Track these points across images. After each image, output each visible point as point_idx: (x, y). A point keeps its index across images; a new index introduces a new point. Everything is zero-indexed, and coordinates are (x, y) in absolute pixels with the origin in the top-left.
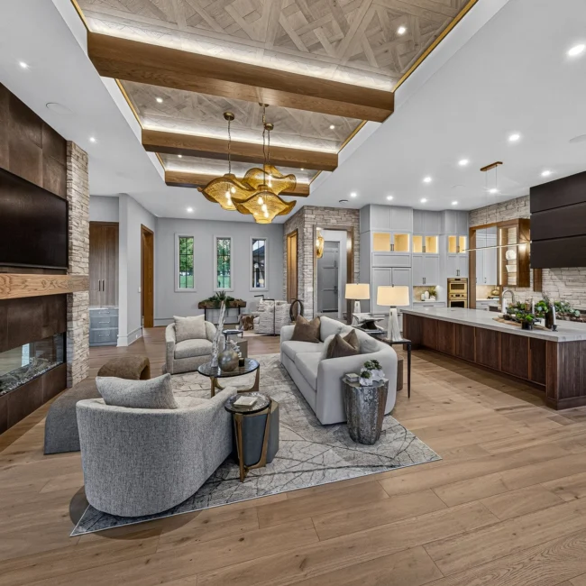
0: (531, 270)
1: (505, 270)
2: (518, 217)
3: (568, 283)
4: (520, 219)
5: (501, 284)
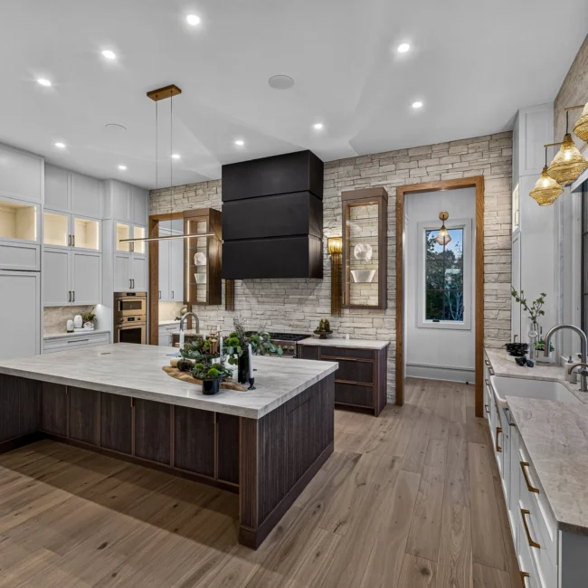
0: (223, 281)
1: (193, 279)
2: (209, 207)
3: (260, 299)
4: (211, 210)
5: (188, 300)
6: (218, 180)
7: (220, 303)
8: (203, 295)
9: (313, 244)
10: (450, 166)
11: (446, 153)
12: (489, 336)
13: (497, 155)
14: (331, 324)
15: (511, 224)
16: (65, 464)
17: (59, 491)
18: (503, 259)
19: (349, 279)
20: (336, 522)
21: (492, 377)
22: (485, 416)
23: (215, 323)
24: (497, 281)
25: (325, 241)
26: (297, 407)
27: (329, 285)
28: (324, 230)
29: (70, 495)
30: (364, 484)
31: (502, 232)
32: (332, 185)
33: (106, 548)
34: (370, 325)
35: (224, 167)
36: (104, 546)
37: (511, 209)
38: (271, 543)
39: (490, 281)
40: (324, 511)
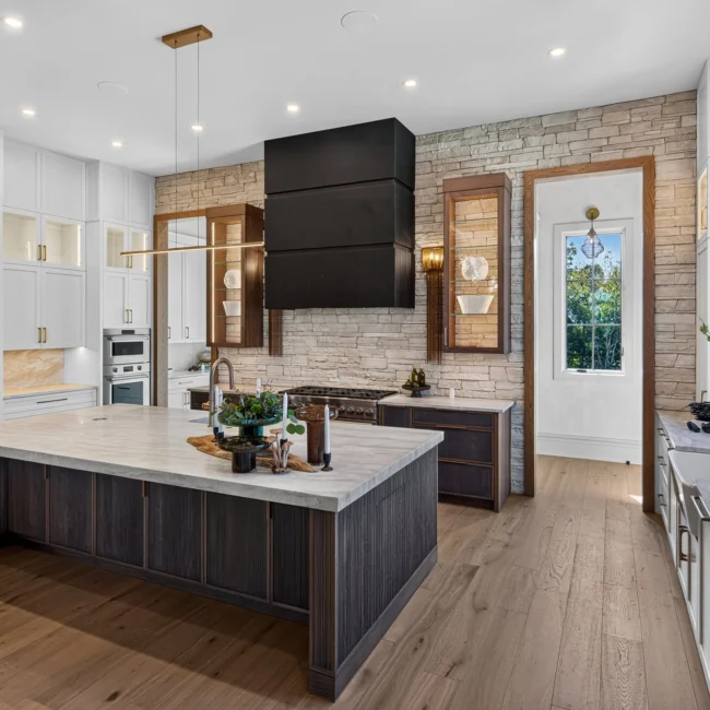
0: (266, 311)
1: (220, 310)
2: (244, 202)
3: (322, 339)
4: (247, 205)
5: (213, 341)
6: (257, 163)
7: (261, 345)
8: (235, 332)
9: (401, 258)
10: (604, 142)
11: (598, 123)
12: (663, 393)
13: (674, 125)
14: (427, 375)
15: (696, 226)
16: (46, 581)
17: (41, 619)
18: (684, 279)
19: (454, 309)
20: (448, 662)
21: (671, 453)
22: (656, 511)
23: (254, 373)
24: (674, 311)
25: (417, 253)
26: (389, 496)
27: (424, 318)
28: (417, 236)
29: (58, 625)
30: (485, 609)
31: (681, 240)
32: (428, 170)
33: (119, 699)
34: (486, 377)
35: (268, 144)
36: (114, 696)
37: (696, 204)
38: (355, 692)
39: (663, 312)
40: (429, 647)
